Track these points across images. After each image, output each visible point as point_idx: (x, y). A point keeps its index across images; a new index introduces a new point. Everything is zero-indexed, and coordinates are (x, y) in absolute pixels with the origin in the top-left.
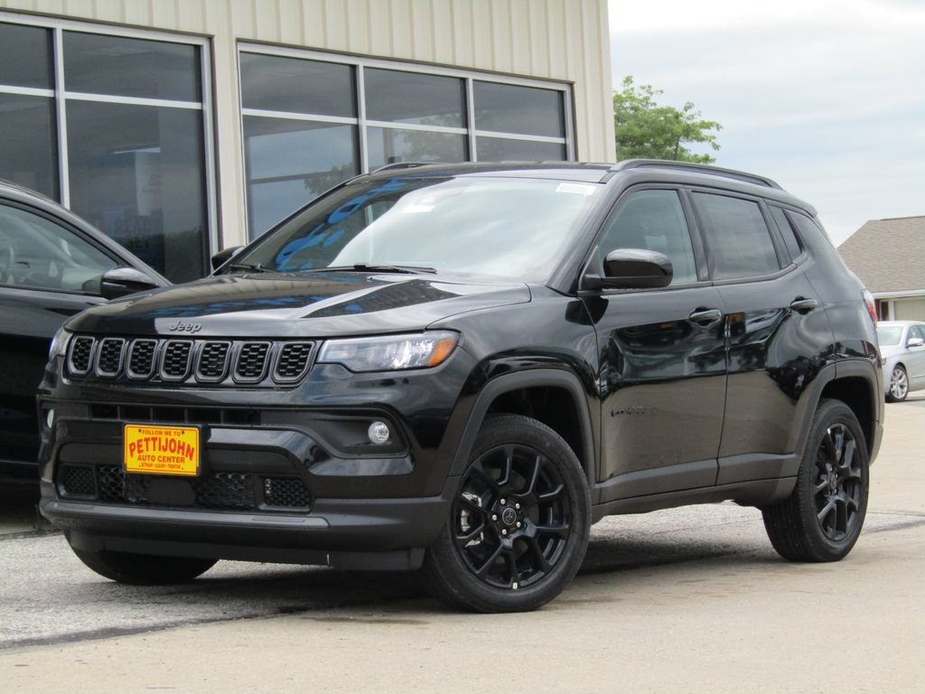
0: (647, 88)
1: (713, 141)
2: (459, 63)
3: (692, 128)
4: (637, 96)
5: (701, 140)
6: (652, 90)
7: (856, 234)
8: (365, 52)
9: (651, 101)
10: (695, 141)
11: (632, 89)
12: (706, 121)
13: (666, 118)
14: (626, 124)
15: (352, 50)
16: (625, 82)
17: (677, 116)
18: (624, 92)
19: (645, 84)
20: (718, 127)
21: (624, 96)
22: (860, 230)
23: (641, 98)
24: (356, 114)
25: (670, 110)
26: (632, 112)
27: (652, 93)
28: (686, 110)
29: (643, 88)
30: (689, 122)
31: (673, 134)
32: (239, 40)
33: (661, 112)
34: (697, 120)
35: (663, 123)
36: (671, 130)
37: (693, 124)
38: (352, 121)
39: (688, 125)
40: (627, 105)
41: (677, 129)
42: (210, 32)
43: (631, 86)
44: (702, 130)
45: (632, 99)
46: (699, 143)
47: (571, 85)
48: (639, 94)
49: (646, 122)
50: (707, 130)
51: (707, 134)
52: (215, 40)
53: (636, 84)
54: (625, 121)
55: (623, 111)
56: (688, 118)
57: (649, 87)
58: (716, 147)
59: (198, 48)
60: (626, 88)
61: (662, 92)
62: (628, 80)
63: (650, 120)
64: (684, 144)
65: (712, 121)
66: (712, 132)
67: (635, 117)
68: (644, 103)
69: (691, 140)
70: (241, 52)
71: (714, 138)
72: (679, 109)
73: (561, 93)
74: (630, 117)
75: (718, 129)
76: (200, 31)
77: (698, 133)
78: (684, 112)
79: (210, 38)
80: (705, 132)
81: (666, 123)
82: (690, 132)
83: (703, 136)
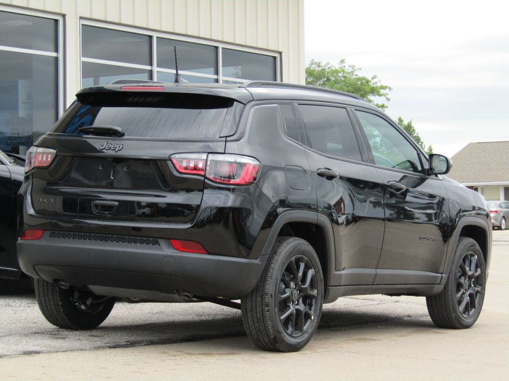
0: (352, 67)
1: (387, 96)
2: (214, 38)
3: (376, 89)
4: (346, 70)
5: (381, 95)
6: (355, 68)
7: (462, 150)
8: (158, 28)
9: (355, 74)
10: (377, 96)
11: (344, 66)
12: (384, 85)
13: (361, 83)
14: (339, 85)
15: (150, 27)
16: (341, 62)
17: (368, 82)
18: (339, 68)
19: (352, 64)
20: (390, 89)
21: (339, 70)
22: (465, 148)
23: (349, 71)
24: (151, 64)
25: (364, 78)
26: (343, 79)
27: (355, 70)
28: (373, 79)
29: (350, 66)
30: (374, 86)
31: (364, 91)
32: (81, 18)
33: (359, 79)
34: (379, 85)
35: (360, 85)
36: (364, 89)
37: (376, 87)
38: (149, 68)
39: (374, 87)
40: (341, 75)
41: (368, 89)
42: (64, 12)
43: (344, 65)
44: (381, 90)
45: (343, 71)
46: (379, 97)
47: (280, 53)
48: (348, 69)
49: (350, 84)
50: (384, 90)
51: (383, 92)
52: (67, 17)
53: (347, 64)
54: (338, 84)
55: (338, 78)
56: (374, 84)
57: (354, 66)
58: (388, 99)
59: (56, 21)
60: (341, 65)
61: (360, 69)
62: (342, 61)
63: (352, 83)
64: (371, 97)
65: (386, 85)
66: (387, 91)
67: (344, 81)
68: (351, 75)
69: (375, 95)
70: (82, 25)
71: (388, 95)
72: (369, 77)
73: (275, 58)
74: (341, 81)
75: (390, 90)
76: (58, 11)
77: (379, 92)
78: (372, 80)
79: (64, 16)
80: (382, 91)
81: (361, 85)
82: (374, 91)
83: (381, 93)
